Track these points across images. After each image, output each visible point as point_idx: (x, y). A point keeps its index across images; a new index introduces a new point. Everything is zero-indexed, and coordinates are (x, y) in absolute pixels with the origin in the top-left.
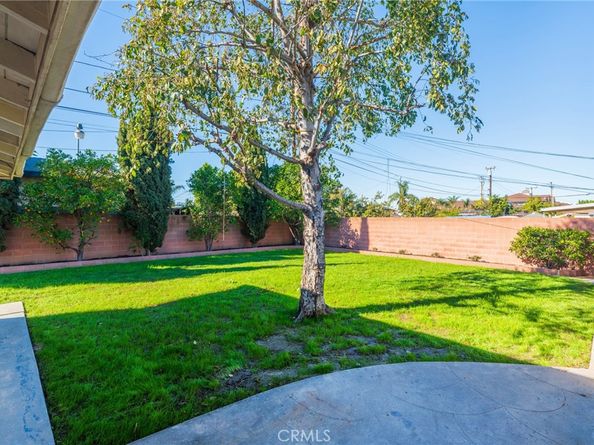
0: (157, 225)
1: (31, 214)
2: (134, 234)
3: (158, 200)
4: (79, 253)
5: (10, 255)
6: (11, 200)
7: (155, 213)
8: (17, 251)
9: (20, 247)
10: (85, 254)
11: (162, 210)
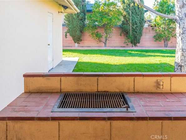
0: (136, 32)
1: (88, 27)
2: (127, 36)
3: (137, 20)
4: (105, 44)
5: (84, 43)
6: (83, 22)
7: (135, 26)
8: (86, 42)
9: (87, 41)
10: (107, 45)
11: (139, 24)
